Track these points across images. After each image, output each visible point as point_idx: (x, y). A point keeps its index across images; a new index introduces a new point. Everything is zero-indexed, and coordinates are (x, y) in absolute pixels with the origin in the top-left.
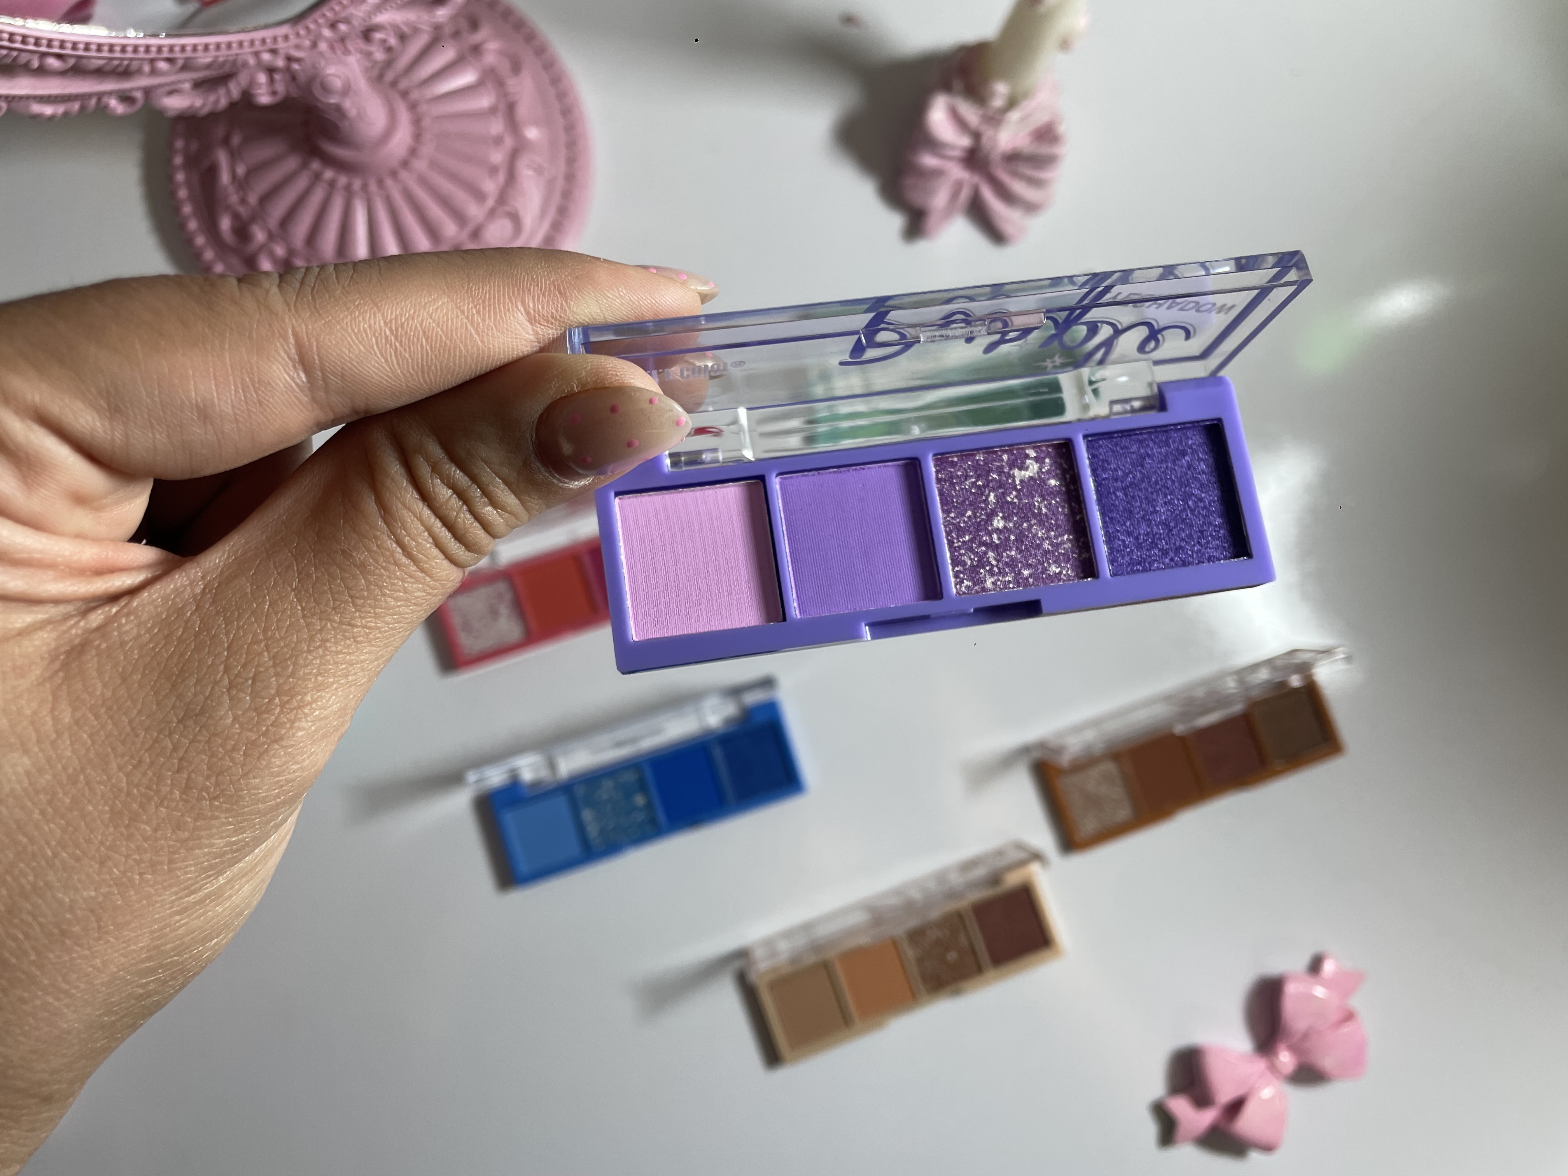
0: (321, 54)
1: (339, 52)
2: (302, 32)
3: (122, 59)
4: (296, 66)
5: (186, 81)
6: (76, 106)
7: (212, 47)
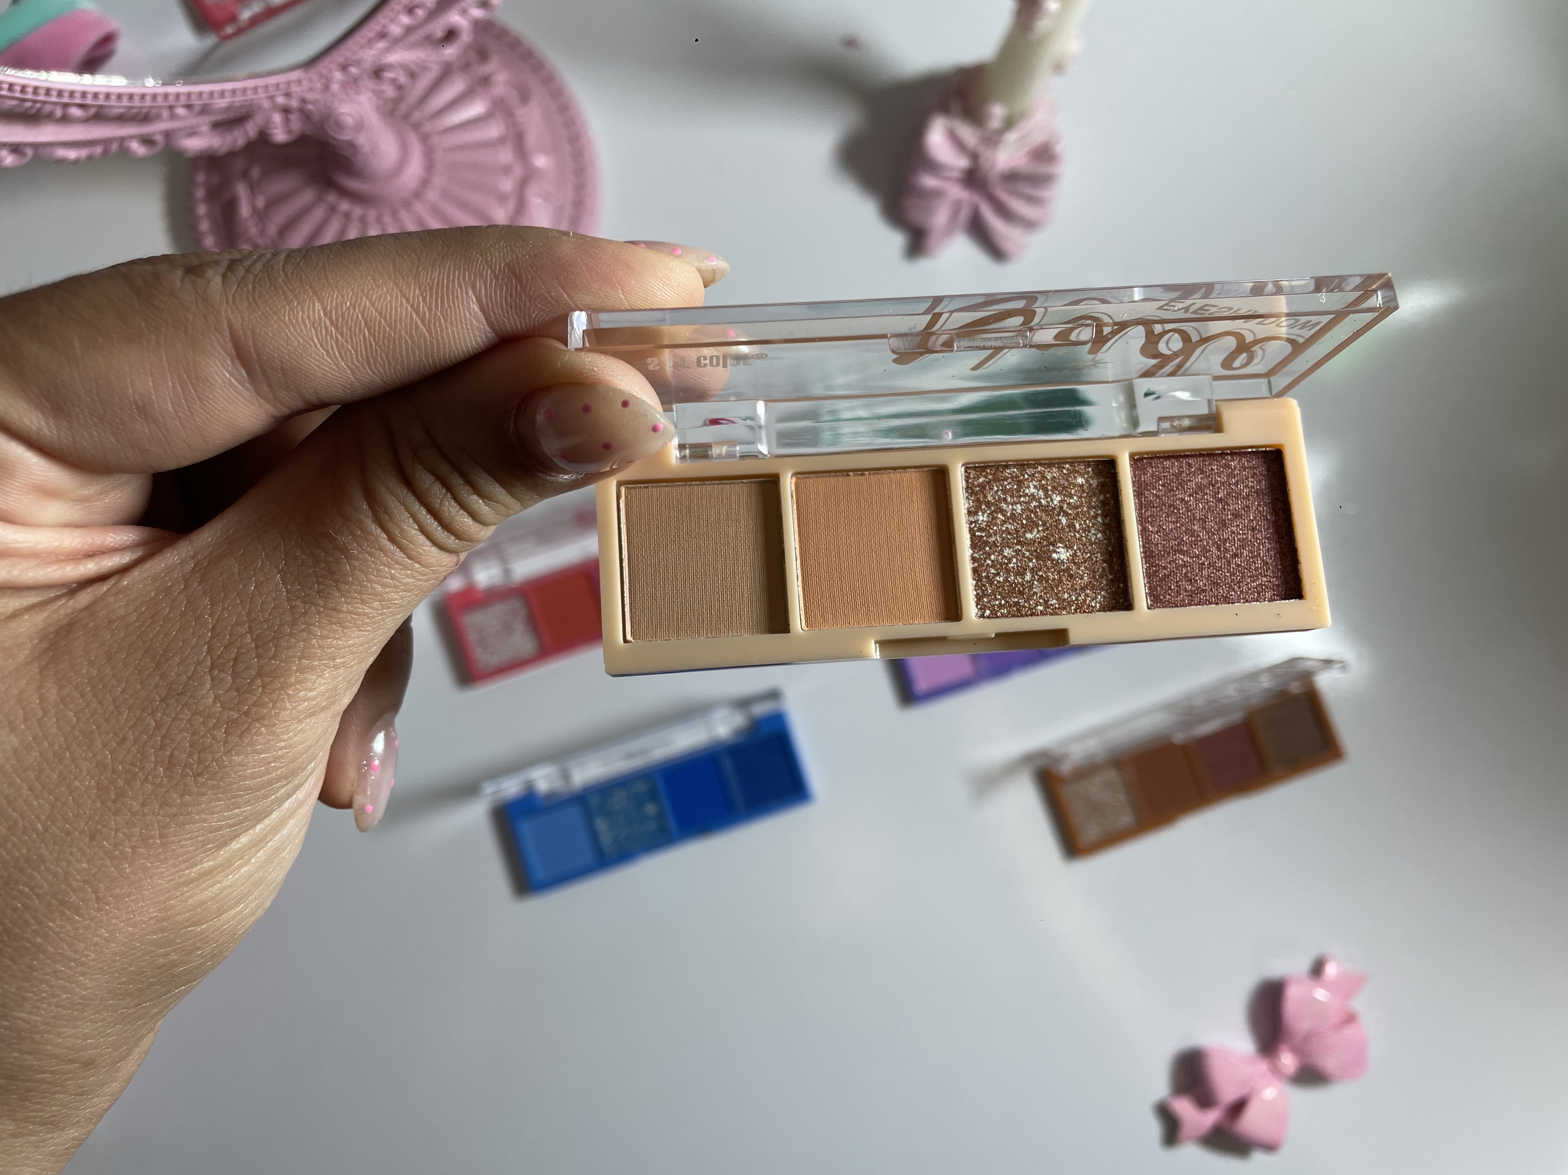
0: (333, 95)
1: (351, 93)
2: (314, 77)
3: (141, 108)
4: (310, 107)
5: (204, 123)
6: (98, 150)
7: (227, 93)
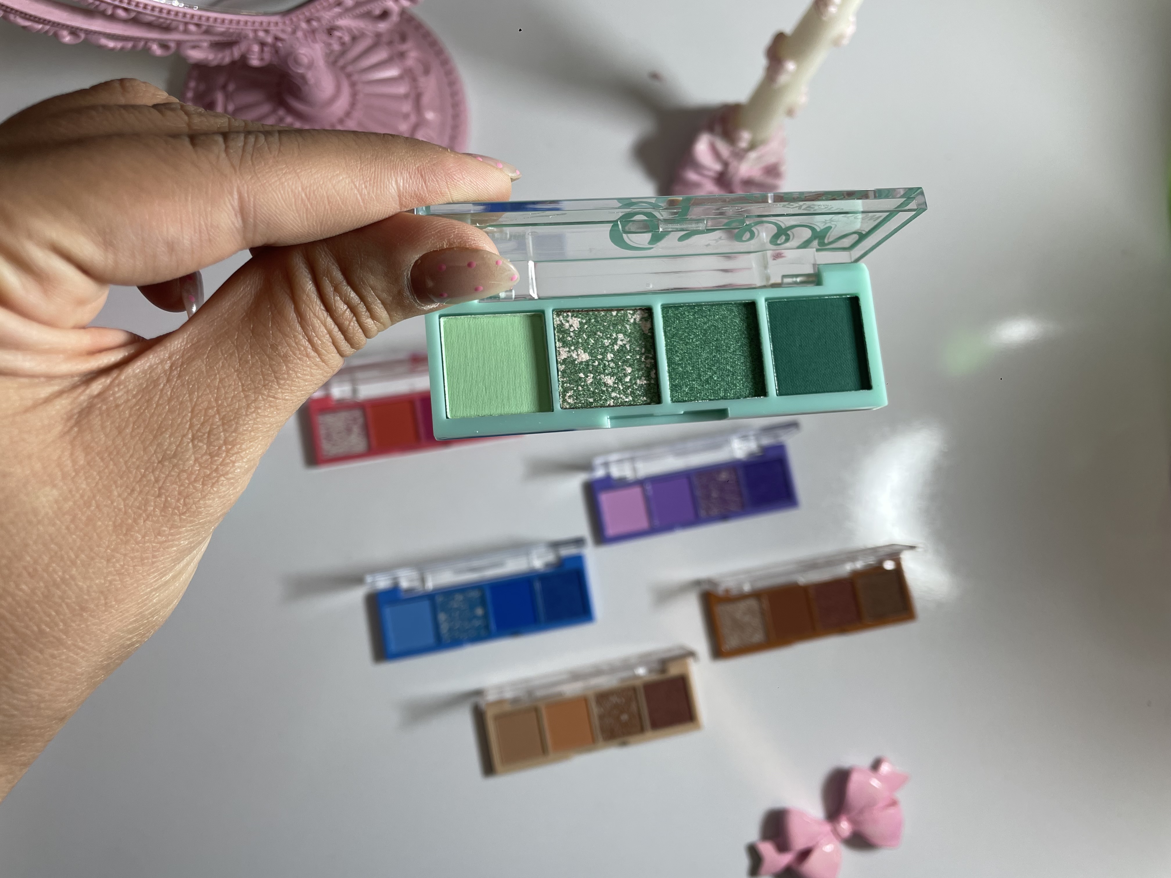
0: (297, 38)
1: (309, 40)
2: (287, 22)
4: (280, 44)
5: (205, 41)
6: (130, 45)
7: (227, 22)
